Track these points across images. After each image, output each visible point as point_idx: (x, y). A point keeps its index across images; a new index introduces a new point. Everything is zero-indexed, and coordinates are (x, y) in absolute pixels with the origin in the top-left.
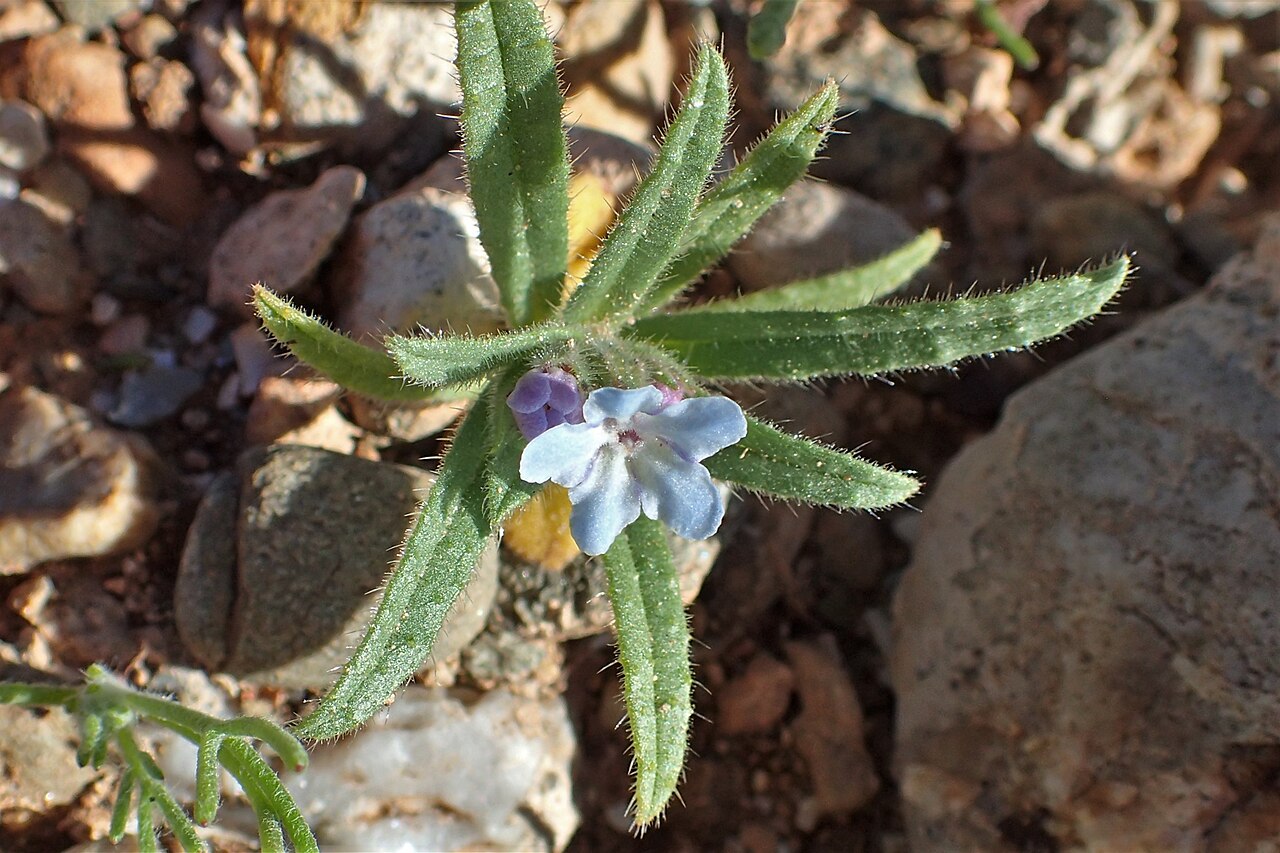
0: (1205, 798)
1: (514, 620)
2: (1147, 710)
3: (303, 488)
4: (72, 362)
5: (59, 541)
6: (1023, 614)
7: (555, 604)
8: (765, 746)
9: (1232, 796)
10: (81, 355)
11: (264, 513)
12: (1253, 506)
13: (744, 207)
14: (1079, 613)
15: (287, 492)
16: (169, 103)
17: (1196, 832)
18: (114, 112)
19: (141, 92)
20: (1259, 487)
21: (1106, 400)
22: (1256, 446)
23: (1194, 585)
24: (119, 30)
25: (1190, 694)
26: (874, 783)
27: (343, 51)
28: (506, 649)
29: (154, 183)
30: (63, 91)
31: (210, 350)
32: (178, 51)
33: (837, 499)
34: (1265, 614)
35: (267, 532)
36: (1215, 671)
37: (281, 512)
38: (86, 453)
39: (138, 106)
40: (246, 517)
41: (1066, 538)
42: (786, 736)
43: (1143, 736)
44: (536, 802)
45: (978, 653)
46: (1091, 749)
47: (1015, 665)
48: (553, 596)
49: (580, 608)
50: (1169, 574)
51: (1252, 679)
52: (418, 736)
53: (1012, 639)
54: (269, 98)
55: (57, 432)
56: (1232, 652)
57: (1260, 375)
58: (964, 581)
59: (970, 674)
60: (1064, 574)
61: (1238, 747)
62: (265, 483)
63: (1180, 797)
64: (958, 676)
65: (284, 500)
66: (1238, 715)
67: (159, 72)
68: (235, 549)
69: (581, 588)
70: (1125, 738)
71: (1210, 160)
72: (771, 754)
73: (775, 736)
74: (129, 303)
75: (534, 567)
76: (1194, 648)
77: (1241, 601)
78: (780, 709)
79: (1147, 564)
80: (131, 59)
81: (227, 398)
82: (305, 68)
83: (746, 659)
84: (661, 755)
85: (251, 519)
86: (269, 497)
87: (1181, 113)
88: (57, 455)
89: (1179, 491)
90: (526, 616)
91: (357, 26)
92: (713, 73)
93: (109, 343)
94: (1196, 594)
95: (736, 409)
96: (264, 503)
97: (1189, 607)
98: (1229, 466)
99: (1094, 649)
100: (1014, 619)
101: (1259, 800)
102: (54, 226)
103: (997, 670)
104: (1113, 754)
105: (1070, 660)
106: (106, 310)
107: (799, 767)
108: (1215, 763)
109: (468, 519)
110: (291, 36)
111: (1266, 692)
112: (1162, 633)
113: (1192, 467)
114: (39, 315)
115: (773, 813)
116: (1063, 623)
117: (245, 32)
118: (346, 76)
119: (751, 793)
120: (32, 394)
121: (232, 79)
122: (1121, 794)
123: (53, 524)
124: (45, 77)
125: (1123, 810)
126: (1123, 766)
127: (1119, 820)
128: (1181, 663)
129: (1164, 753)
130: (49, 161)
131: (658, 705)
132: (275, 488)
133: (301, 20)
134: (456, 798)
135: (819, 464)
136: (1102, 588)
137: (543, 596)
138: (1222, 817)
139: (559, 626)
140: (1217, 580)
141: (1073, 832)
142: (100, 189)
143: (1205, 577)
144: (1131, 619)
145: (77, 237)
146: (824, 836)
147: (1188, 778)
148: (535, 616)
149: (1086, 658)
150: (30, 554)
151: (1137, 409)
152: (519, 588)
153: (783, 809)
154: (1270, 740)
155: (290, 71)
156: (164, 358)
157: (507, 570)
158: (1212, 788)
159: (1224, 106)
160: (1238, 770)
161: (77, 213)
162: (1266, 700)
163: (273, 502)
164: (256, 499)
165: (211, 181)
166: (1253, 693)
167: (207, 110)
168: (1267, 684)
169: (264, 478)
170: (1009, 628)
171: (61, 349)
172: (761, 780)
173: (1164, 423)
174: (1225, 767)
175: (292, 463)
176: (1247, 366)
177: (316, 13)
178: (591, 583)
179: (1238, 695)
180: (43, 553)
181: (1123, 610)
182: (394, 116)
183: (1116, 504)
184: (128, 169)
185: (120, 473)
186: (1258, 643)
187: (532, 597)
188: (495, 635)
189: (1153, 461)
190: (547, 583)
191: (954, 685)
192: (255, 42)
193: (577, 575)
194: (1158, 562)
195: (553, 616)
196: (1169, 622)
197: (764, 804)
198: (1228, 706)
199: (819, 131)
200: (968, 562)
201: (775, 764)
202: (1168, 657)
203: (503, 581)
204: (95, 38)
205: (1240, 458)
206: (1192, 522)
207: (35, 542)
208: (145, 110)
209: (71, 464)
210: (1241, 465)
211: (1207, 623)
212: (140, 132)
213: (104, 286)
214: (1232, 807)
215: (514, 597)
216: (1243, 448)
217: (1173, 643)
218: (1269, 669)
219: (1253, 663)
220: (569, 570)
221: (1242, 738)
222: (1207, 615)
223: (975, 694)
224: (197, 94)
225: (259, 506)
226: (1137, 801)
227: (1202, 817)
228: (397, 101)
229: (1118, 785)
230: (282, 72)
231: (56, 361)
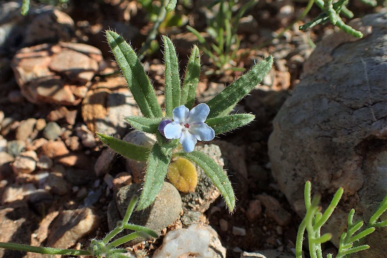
0: (357, 161)
1: (190, 208)
2: (334, 154)
3: (128, 192)
4: (72, 203)
5: (78, 230)
6: (298, 154)
7: (197, 199)
8: (262, 220)
9: (362, 157)
10: (73, 201)
11: (122, 200)
12: (329, 102)
13: (192, 85)
14: (309, 145)
15: (125, 194)
16: (75, 143)
17: (360, 168)
18: (65, 151)
19: (68, 145)
20: (328, 99)
21: (291, 108)
22: (323, 93)
23: (327, 124)
24: (60, 137)
25: (340, 144)
26: (289, 214)
27: (107, 119)
28: (190, 215)
29: (77, 162)
30: (52, 151)
31: (101, 187)
32: (74, 134)
33: (239, 125)
34: (344, 118)
35: (124, 203)
36: (342, 136)
37: (125, 198)
38: (79, 213)
39: (69, 148)
40: (118, 203)
41: (298, 134)
42: (265, 215)
43: (336, 160)
44: (212, 244)
45: (294, 170)
46: (328, 169)
47: (303, 166)
48: (196, 198)
49: (202, 198)
50: (321, 125)
51: (350, 131)
52: (178, 239)
53: (299, 161)
54: (95, 136)
55: (72, 214)
56: (343, 130)
57: (316, 83)
58: (283, 158)
59: (295, 175)
60: (301, 141)
61: (356, 147)
62: (120, 195)
63: (351, 164)
64: (293, 177)
65: (125, 196)
66: (352, 140)
67: (71, 140)
68: (118, 212)
69: (200, 193)
70: (333, 162)
72: (264, 221)
73: (263, 217)
74: (80, 186)
75: (188, 193)
76: (335, 135)
77: (338, 119)
78: (260, 209)
79: (316, 126)
80: (63, 139)
81: (108, 192)
82: (100, 125)
85: (119, 203)
86: (122, 197)
87: (280, 74)
88: (73, 217)
89: (314, 110)
90: (192, 206)
91: (108, 113)
93: (79, 195)
94: (329, 125)
95: (205, 105)
96: (121, 198)
97: (329, 128)
98: (320, 100)
99: (316, 149)
100: (297, 157)
101: (368, 155)
102: (59, 177)
103: (300, 170)
104: (333, 167)
105: (313, 156)
106: (75, 189)
107: (271, 220)
108: (354, 153)
109: (161, 162)
110: (95, 121)
111: (354, 132)
112: (327, 137)
113: (313, 105)
114: (61, 196)
115: (271, 234)
116: (307, 150)
117: (86, 125)
118: (110, 124)
119: (265, 232)
120: (64, 211)
121: (85, 133)
122: (339, 173)
123: (76, 227)
124: (48, 150)
125: (342, 176)
126: (336, 168)
127: (342, 178)
128: (334, 140)
129: (343, 159)
130: (53, 166)
131: (222, 184)
132: (122, 194)
133: (96, 117)
135: (231, 119)
136: (310, 137)
137: (193, 199)
138: (363, 163)
139: (200, 204)
140: (331, 119)
141: (335, 188)
142: (66, 167)
143: (329, 121)
144: (319, 138)
145: (65, 178)
146: (286, 234)
147: (350, 160)
148: (194, 205)
149: (315, 153)
150: (73, 238)
151: (296, 104)
152: (188, 201)
153: (273, 232)
154: (361, 140)
155: (97, 127)
156: (92, 193)
157: (183, 198)
158: (357, 158)
160: (359, 151)
161: (63, 173)
162: (355, 133)
163: (123, 197)
164: (119, 199)
165: (90, 156)
166: (352, 134)
167: (84, 142)
168: (353, 130)
169: (119, 194)
170: (297, 160)
171: (68, 202)
172: (265, 228)
173: (304, 102)
174: (356, 153)
175: (124, 189)
176: (313, 83)
177: (98, 114)
178: (202, 190)
179: (349, 137)
180: (77, 237)
181: (316, 138)
182: (122, 128)
183: (303, 122)
184: (71, 161)
185: (88, 212)
186: (346, 124)
187: (191, 201)
188: (187, 213)
189: (306, 109)
190: (193, 196)
191: (293, 180)
192: (88, 125)
193: (198, 191)
194: (318, 125)
195: (197, 202)
196: (327, 134)
197: (269, 233)
198: (349, 140)
199: (198, 57)
200: (281, 153)
201: (266, 223)
202: (331, 141)
203: (183, 201)
204: (56, 140)
205: (321, 97)
206: (319, 113)
207: (73, 233)
208: (70, 148)
209: (77, 217)
210: (322, 98)
211: (334, 128)
212: (72, 152)
213: (74, 185)
214: (363, 160)
215: (187, 203)
216: (321, 95)
217: (330, 137)
218: (352, 127)
219: (348, 128)
220: (196, 191)
221: (356, 144)
222: (333, 127)
223: (299, 178)
224: (80, 140)
225: (120, 200)
226: (343, 172)
227: (358, 165)
228: (122, 125)
229: (337, 172)
230: (96, 128)
231: (68, 204)
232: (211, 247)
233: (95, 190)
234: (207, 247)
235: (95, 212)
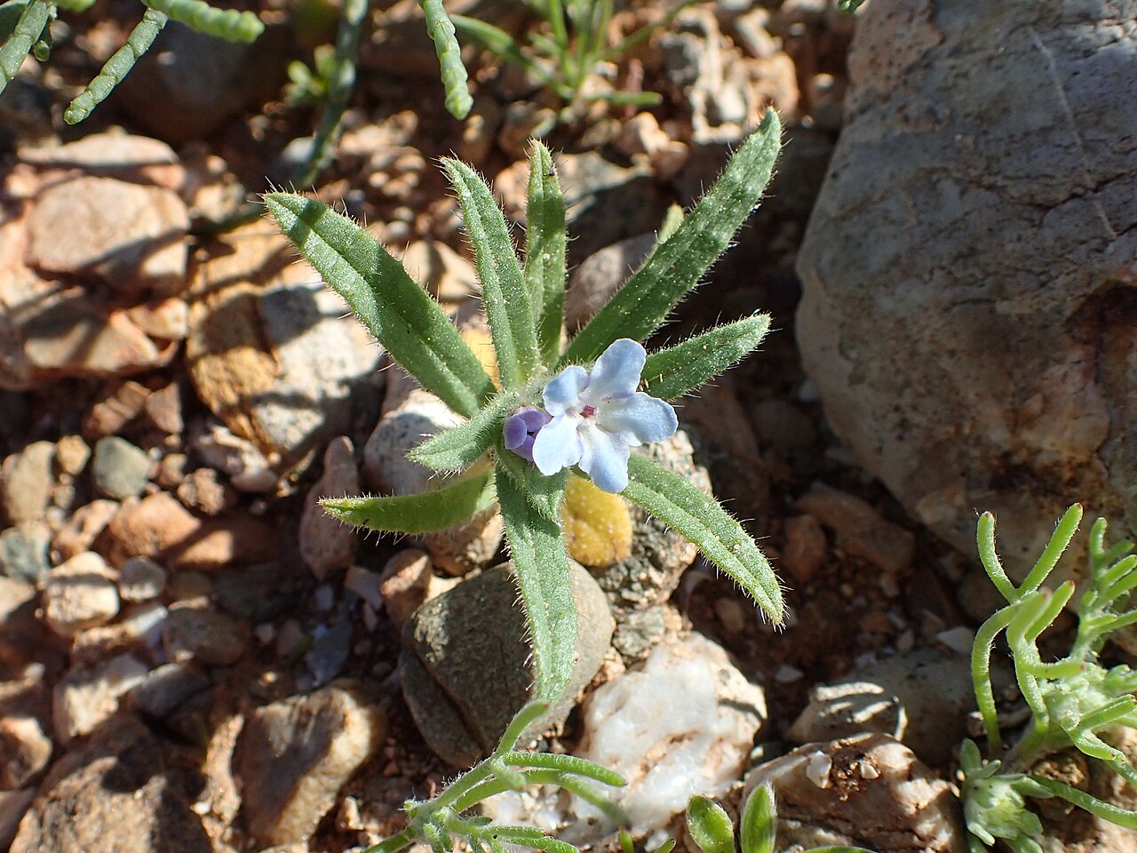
0: (1079, 362)
1: (629, 605)
2: (1008, 349)
3: (447, 619)
4: (270, 677)
5: (337, 766)
6: (900, 364)
7: (643, 576)
8: (832, 569)
9: (1091, 349)
10: (274, 671)
11: (438, 651)
12: (963, 193)
13: (551, 257)
14: (927, 333)
15: (440, 629)
16: (210, 492)
17: (1091, 384)
18: (189, 524)
19: (192, 501)
20: (957, 181)
21: (844, 218)
22: (937, 164)
23: (971, 261)
24: (153, 480)
25: (1021, 318)
26: (908, 535)
27: (283, 389)
28: (638, 624)
29: (237, 546)
30: (148, 535)
31: (341, 606)
32: (195, 463)
33: (731, 359)
34: (1019, 239)
35: (446, 658)
36: (1022, 293)
37: (445, 642)
38: (315, 712)
39: (195, 510)
40: (429, 661)
41: (886, 303)
42: (839, 553)
43: (1018, 364)
44: (727, 693)
45: (897, 409)
46: (999, 397)
47: (922, 396)
48: (639, 572)
49: (659, 567)
50: (953, 268)
51: (1043, 278)
52: (628, 709)
53: (908, 384)
54: (265, 449)
55: (291, 716)
56: (1021, 276)
57: (908, 130)
58: (856, 379)
59: (904, 424)
60: (901, 322)
61: (1069, 320)
62: (424, 635)
63: (1065, 375)
64: (898, 432)
65: (442, 634)
66: (1055, 303)
67: (193, 482)
68: (438, 685)
69: (649, 554)
70: (1010, 375)
71: (802, 81)
72: (840, 569)
73: (834, 559)
74: (276, 619)
75: (613, 565)
76: (1000, 292)
77: (1002, 246)
78: (822, 539)
79: (938, 274)
80: (171, 489)
81: (371, 620)
82: (270, 414)
83: (781, 532)
84: (756, 574)
85: (432, 660)
86: (433, 640)
87: (763, 69)
88: (300, 726)
89: (920, 223)
90: (634, 597)
91: (280, 369)
92: (462, 173)
93: (283, 649)
94: (976, 265)
95: (628, 342)
96: (433, 645)
97: (979, 275)
98: (933, 186)
99: (951, 345)
100: (898, 371)
101: (1107, 337)
102: (201, 611)
103: (915, 408)
104: (1012, 388)
105: (945, 363)
106: (266, 633)
107: (860, 563)
108: (1066, 339)
110: (247, 404)
111: (1057, 277)
112: (977, 301)
113: (915, 205)
114: (231, 666)
115: (870, 602)
116: (924, 348)
117: (223, 424)
118: (296, 401)
119: (848, 601)
120: (261, 711)
121: (234, 451)
122: (1035, 405)
123: (326, 760)
124: (133, 536)
125: (1043, 411)
126: (1023, 389)
127: (1046, 418)
128: (1002, 307)
129: (1037, 361)
130: (171, 580)
131: (731, 550)
132: (432, 632)
133: (247, 390)
134: (679, 728)
135: (705, 347)
136: (927, 309)
137: (633, 577)
138: (1097, 364)
139: (656, 587)
140: (980, 247)
141: (1029, 449)
142: (210, 571)
143: (973, 252)
144: (956, 309)
145: (219, 607)
146: (909, 590)
147: (1060, 361)
148: (638, 592)
149: (952, 353)
150: (328, 791)
151: (861, 207)
152: (617, 585)
153: (873, 595)
154: (1082, 300)
155: (264, 423)
156: (320, 631)
157: (602, 580)
158: (1077, 354)
159: (784, 49)
160: (1081, 333)
161: (208, 595)
162: (1061, 281)
163: (437, 640)
164: (427, 647)
165: (269, 518)
166: (1050, 285)
167: (235, 480)
168: (1053, 273)
169: (421, 632)
170: (900, 379)
171: (259, 676)
172: (847, 590)
173: (882, 199)
174: (1073, 337)
175: (431, 612)
176: (897, 132)
177: (252, 379)
178: (653, 546)
179: (1045, 294)
180: (335, 784)
181: (947, 310)
182: (340, 402)
183: (895, 262)
184: (217, 548)
185: (342, 703)
186: (1030, 257)
187: (628, 583)
188: (627, 622)
189: (893, 222)
190: (629, 569)
191: (900, 438)
192: (233, 424)
193: (642, 549)
194: (943, 268)
195: (648, 584)
196: (976, 292)
197: (861, 601)
198: (1045, 304)
199: (552, 175)
200: (848, 367)
201: (847, 573)
202: (992, 311)
203: (605, 590)
204: (144, 495)
205: (935, 177)
206: (940, 231)
207: (324, 779)
208: (202, 509)
209: (312, 724)
210: (939, 180)
211: (996, 273)
212: (209, 523)
213: (255, 621)
214: (1097, 354)
215: (618, 592)
216: (932, 171)
217: (988, 301)
218: (1047, 264)
219: (1037, 269)
220: (635, 551)
221: (1068, 313)
222: (991, 269)
223: (915, 432)
224: (223, 477)
225: (432, 650)
226: (1046, 400)
227: (1086, 374)
228: (336, 392)
229: (1028, 402)
230: (260, 427)
231: (261, 683)
232: (724, 702)
233: (326, 618)
234: (714, 704)
235: (362, 699)
